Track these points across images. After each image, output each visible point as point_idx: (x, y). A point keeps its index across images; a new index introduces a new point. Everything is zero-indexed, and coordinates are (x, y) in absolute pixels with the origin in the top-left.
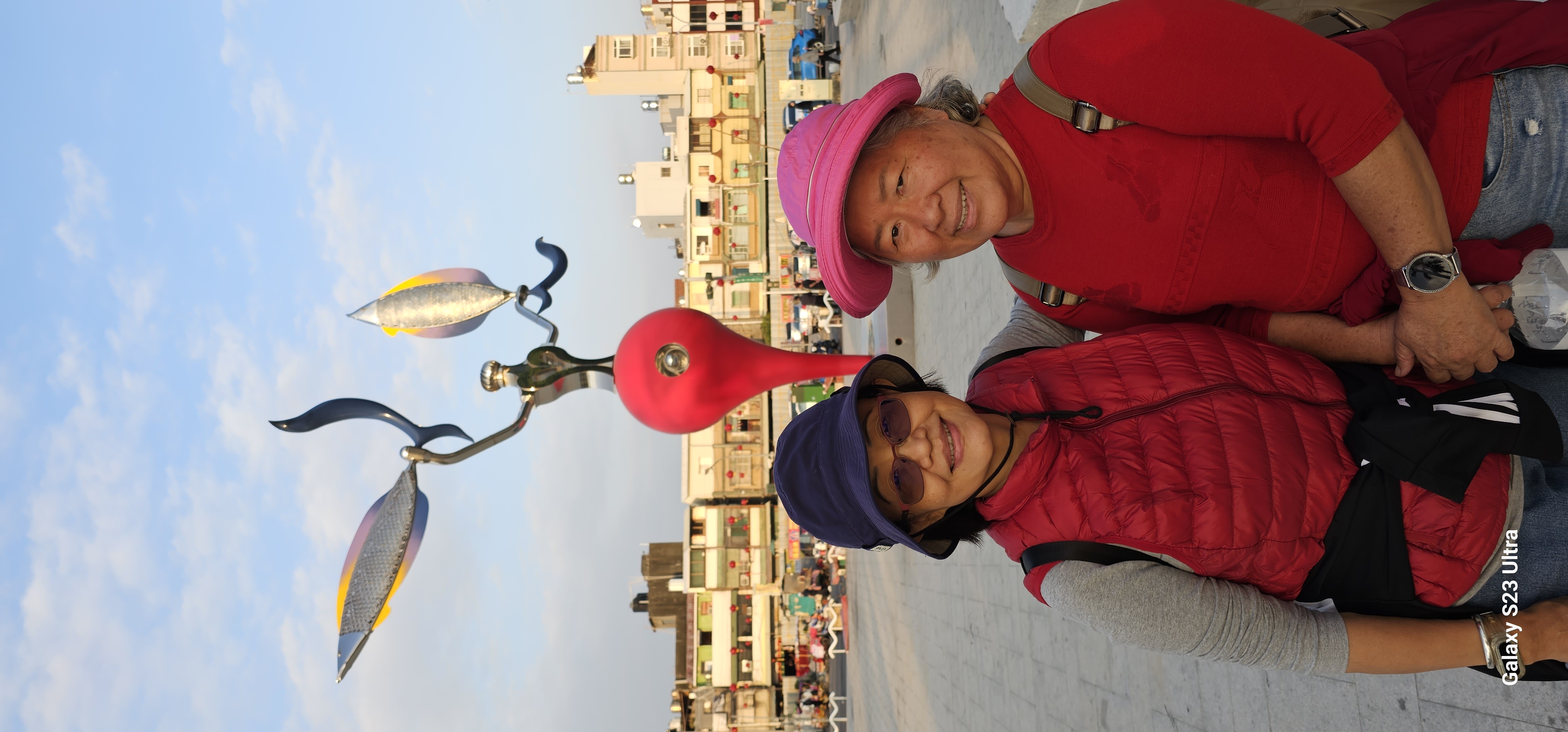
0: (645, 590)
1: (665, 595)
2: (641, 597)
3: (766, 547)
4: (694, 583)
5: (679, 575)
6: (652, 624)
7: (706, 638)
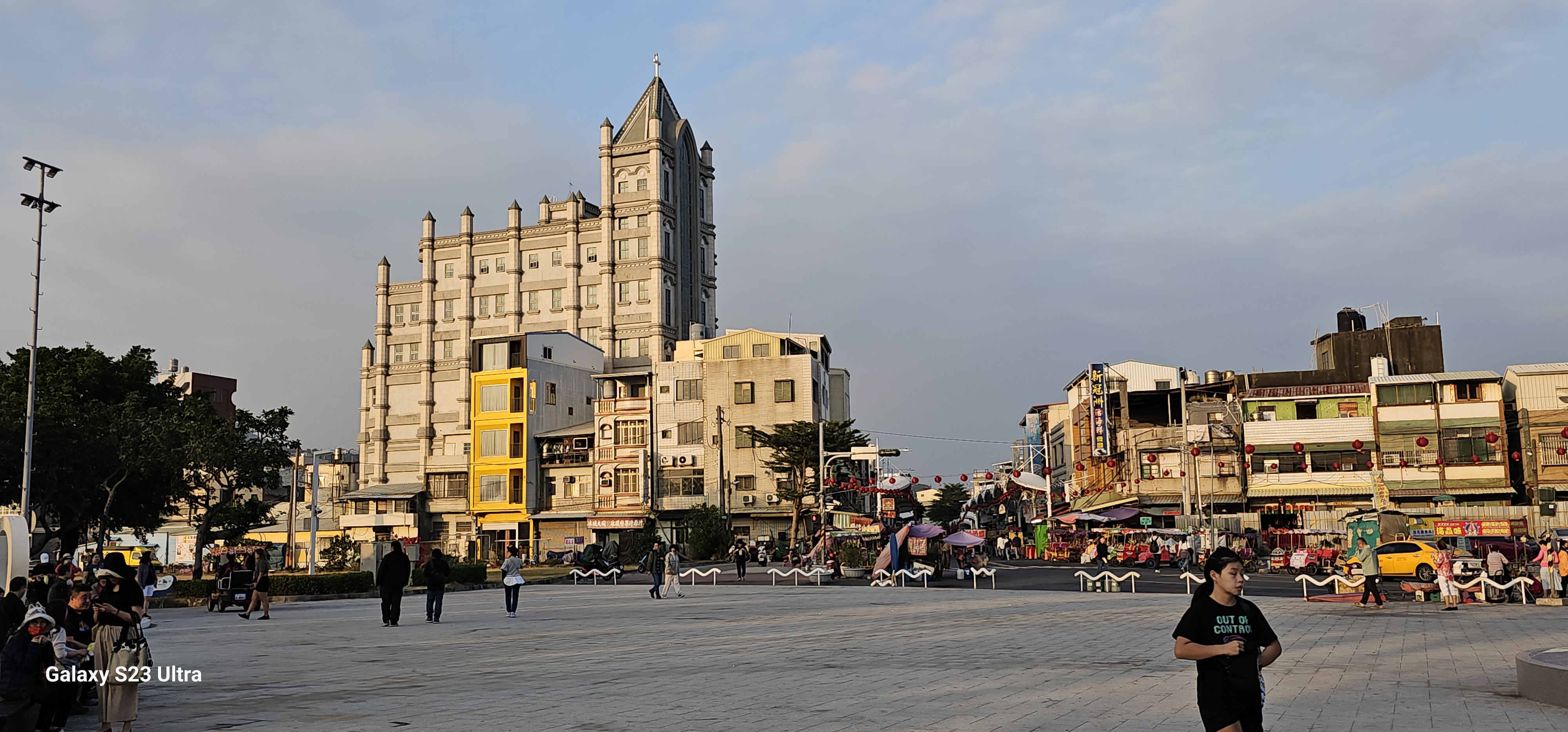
0: (1369, 327)
1: (1365, 353)
2: (1360, 321)
3: (1444, 488)
4: (1384, 391)
5: (1393, 370)
6: (1322, 339)
7: (1307, 411)
